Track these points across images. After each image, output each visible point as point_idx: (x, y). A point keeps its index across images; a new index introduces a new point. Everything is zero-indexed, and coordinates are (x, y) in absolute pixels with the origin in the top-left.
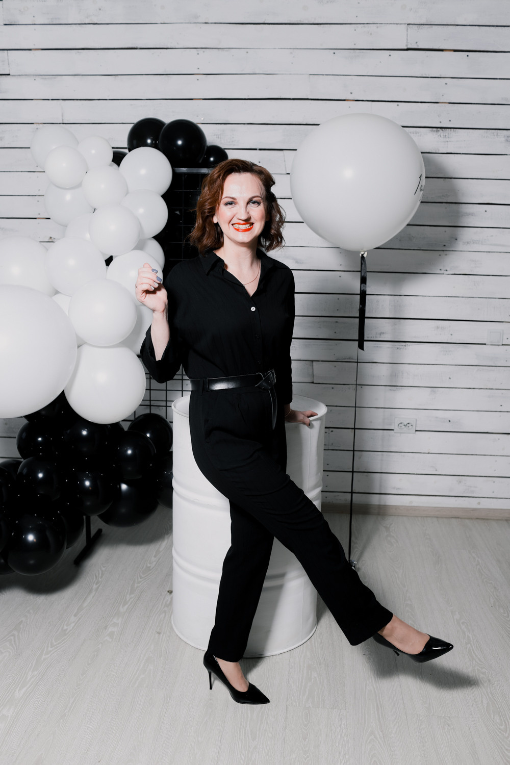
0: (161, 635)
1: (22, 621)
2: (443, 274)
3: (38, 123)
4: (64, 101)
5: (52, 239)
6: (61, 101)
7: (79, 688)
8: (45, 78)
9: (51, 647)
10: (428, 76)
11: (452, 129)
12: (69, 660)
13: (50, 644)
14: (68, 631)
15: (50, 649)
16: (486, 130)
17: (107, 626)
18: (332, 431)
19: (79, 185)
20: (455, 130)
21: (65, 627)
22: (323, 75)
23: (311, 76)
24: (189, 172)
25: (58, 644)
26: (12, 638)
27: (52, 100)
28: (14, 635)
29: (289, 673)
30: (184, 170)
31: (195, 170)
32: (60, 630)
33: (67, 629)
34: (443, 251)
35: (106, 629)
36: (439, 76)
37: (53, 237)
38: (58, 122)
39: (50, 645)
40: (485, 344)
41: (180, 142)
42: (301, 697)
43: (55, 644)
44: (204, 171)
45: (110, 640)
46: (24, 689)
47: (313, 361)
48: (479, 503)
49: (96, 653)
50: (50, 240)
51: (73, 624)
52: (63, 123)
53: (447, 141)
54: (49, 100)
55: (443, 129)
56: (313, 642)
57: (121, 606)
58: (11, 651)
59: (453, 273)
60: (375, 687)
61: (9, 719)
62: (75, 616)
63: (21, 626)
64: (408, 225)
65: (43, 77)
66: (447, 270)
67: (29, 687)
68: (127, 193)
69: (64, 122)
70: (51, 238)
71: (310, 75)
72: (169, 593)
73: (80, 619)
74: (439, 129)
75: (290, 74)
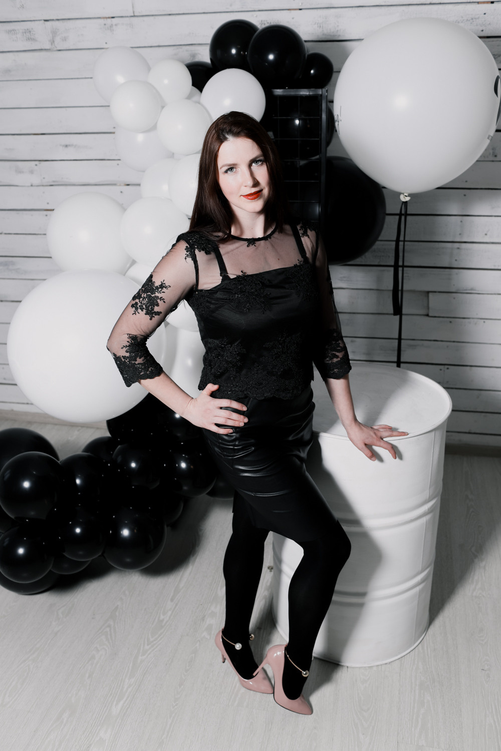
0: (262, 631)
1: (118, 606)
3: (106, 18)
7: (176, 705)
9: (148, 645)
12: (166, 665)
13: (146, 640)
14: (164, 622)
15: (147, 647)
17: (205, 616)
18: (448, 368)
19: (154, 128)
21: (162, 617)
24: (285, 94)
25: (155, 641)
26: (108, 629)
28: (109, 626)
29: (399, 694)
30: (279, 92)
31: (292, 92)
32: (157, 619)
33: (163, 619)
35: (203, 620)
38: (129, 15)
39: (146, 642)
41: (271, 57)
42: (413, 729)
43: (152, 639)
44: (304, 92)
45: (208, 637)
46: (122, 703)
47: (428, 292)
49: (193, 655)
51: (170, 613)
56: (425, 648)
57: (219, 588)
58: (107, 649)
60: (496, 720)
61: (106, 744)
62: (172, 600)
63: (117, 613)
67: (126, 700)
69: (136, 14)
72: (269, 570)
73: (176, 605)
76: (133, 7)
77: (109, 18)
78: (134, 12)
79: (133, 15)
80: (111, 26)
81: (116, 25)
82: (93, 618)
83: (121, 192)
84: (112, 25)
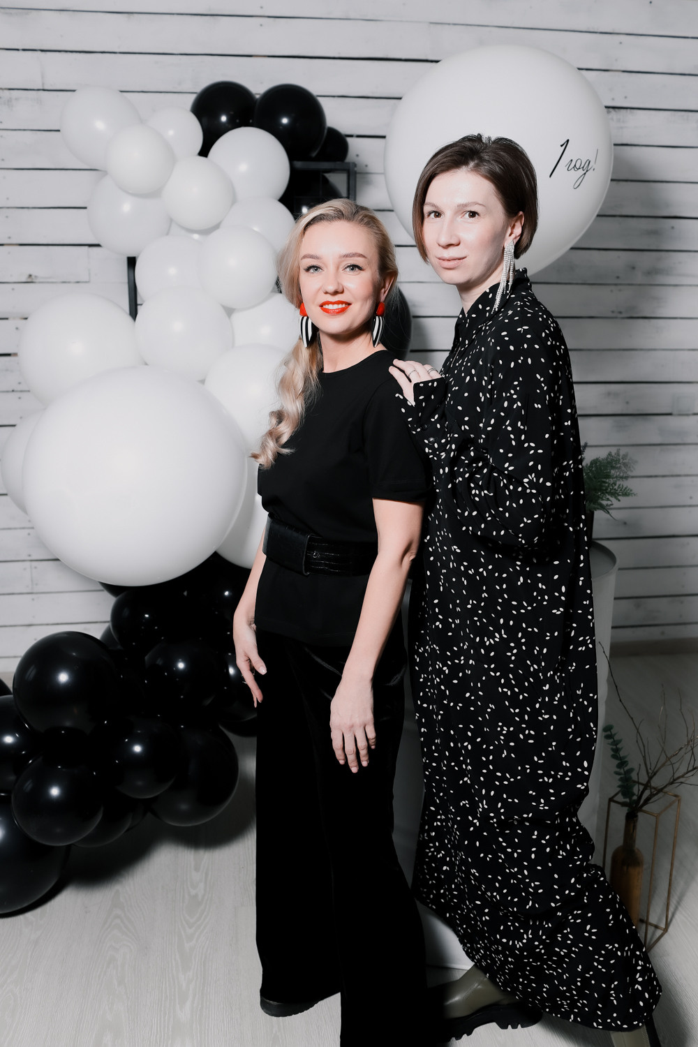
2: (616, 318)
4: (43, 53)
5: (33, 277)
6: (39, 52)
8: (11, 14)
9: (190, 928)
10: (596, 30)
11: (629, 110)
12: (231, 945)
13: (184, 923)
14: (200, 897)
15: (190, 931)
16: (673, 112)
20: (632, 110)
21: (193, 892)
22: (449, 24)
23: (432, 25)
25: (197, 921)
26: (118, 921)
27: (24, 50)
28: (118, 917)
32: (186, 895)
33: (196, 895)
34: (616, 285)
36: (611, 31)
37: (34, 274)
38: (36, 88)
39: (186, 925)
40: (670, 414)
41: (285, 121)
43: (192, 921)
46: (188, 1006)
48: (663, 633)
50: (29, 280)
51: (202, 885)
52: (44, 90)
53: (622, 128)
54: (18, 50)
55: (617, 110)
58: (129, 944)
59: (629, 315)
62: (197, 869)
63: (122, 900)
64: (572, 248)
65: (8, 11)
66: (620, 313)
67: (192, 1000)
68: (234, 201)
69: (46, 88)
70: (30, 276)
71: (431, 23)
73: (207, 874)
74: (611, 110)
75: (401, 21)
76: (43, 77)
77: (6, 89)
78: (43, 84)
79: (41, 88)
80: (9, 102)
81: (16, 99)
82: (86, 912)
83: (17, 328)
84: (11, 98)
